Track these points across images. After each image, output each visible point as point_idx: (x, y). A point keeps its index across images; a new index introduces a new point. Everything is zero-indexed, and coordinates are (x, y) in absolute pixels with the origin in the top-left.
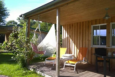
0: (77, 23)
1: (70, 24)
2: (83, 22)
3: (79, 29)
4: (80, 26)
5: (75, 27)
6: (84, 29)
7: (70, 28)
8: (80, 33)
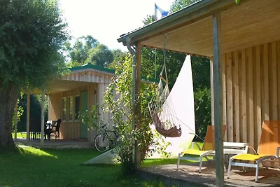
0: (254, 48)
1: (232, 53)
2: (269, 44)
3: (258, 67)
4: (262, 56)
5: (247, 61)
6: (274, 65)
7: (233, 64)
8: (262, 78)
